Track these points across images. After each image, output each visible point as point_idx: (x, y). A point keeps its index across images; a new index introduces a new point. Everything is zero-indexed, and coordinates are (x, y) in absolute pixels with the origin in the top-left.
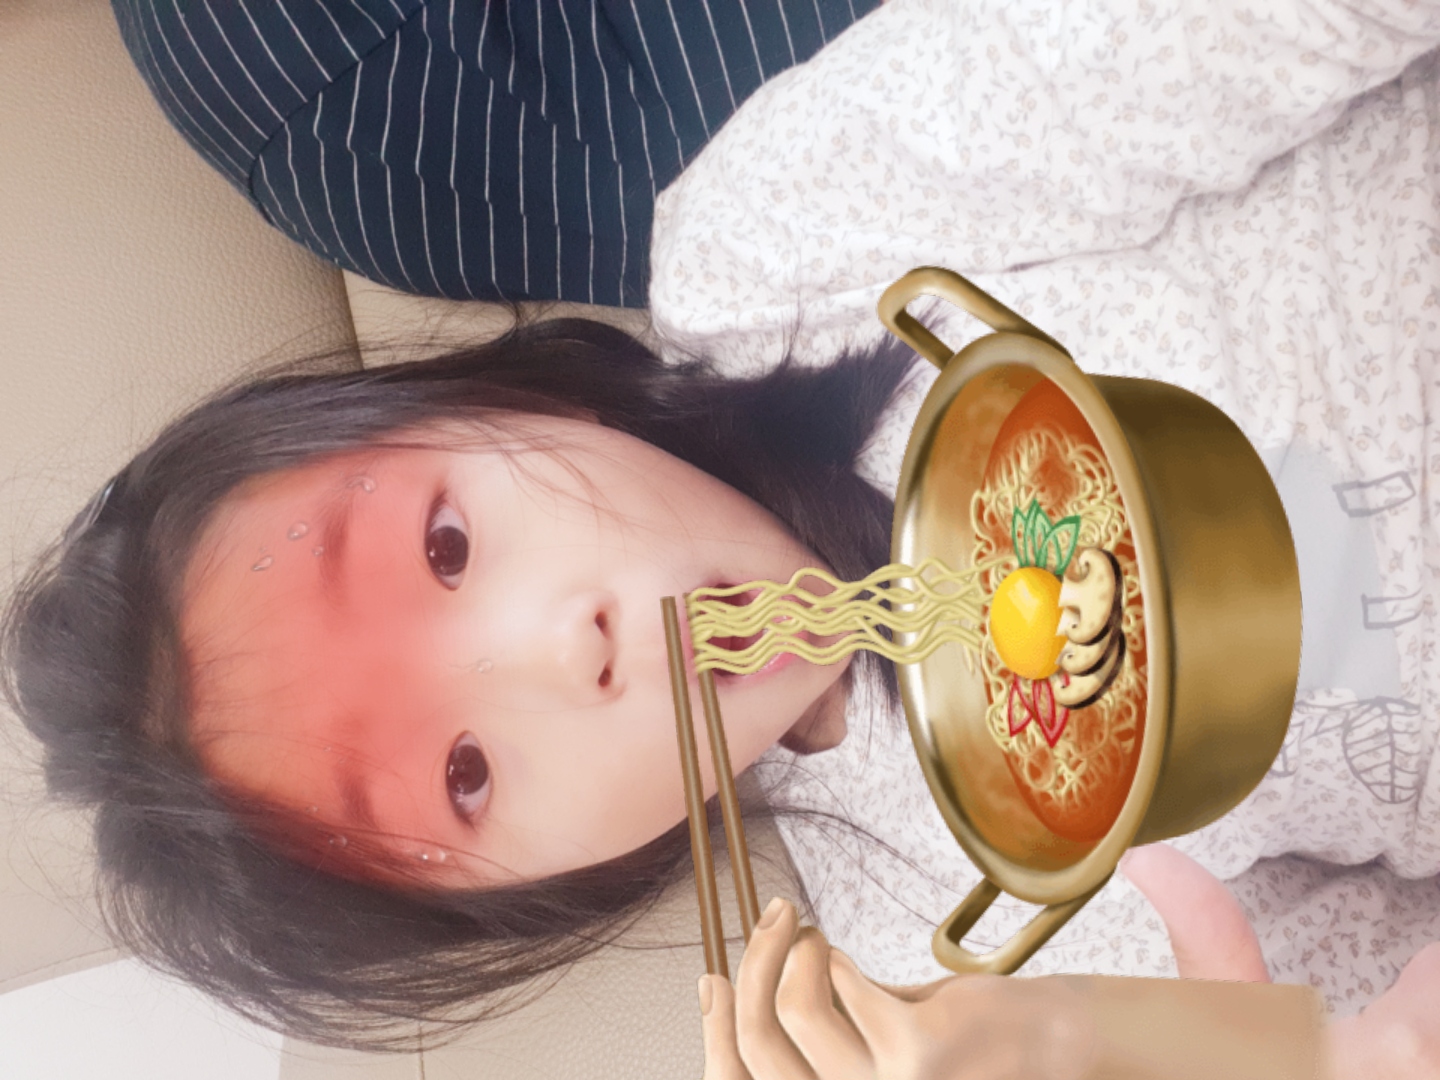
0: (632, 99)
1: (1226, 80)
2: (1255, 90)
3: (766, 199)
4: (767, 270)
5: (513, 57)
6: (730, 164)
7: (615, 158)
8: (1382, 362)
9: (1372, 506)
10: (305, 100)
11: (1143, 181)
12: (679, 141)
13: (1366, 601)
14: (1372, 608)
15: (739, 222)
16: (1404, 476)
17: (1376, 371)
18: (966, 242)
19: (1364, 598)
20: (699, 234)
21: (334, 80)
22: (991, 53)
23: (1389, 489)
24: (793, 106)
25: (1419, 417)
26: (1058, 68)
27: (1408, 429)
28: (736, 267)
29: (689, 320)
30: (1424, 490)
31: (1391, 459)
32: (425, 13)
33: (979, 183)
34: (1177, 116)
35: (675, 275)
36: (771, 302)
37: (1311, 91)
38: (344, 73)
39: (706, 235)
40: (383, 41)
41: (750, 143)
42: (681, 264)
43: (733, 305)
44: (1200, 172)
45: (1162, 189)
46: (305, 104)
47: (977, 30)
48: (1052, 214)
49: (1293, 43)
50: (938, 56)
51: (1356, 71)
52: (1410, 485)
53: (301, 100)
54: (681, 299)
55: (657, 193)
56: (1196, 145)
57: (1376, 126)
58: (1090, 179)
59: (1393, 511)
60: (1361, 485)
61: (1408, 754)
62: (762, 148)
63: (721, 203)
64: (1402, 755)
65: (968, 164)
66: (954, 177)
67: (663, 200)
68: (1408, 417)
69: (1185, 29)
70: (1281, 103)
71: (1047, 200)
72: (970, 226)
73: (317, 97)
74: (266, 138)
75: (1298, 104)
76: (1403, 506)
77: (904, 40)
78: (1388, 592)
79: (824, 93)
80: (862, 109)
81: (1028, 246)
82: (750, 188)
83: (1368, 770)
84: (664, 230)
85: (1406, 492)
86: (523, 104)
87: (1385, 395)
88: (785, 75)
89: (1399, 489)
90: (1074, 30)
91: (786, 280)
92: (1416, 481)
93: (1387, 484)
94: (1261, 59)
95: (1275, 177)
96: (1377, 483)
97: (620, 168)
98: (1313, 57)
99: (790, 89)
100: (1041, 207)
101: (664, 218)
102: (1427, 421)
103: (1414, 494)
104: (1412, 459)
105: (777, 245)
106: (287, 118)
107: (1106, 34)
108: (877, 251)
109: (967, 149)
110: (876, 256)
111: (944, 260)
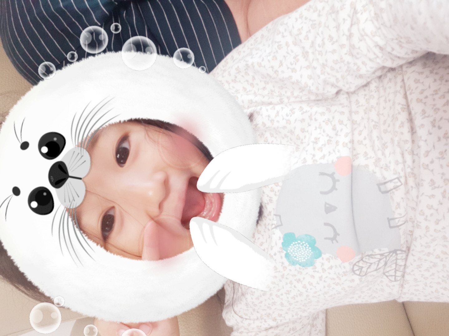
9: (389, 189)
13: (389, 220)
14: (391, 222)
16: (398, 179)
17: (387, 147)
18: (277, 96)
23: (394, 183)
27: (397, 164)
31: (394, 174)
52: (400, 181)
59: (396, 189)
60: (385, 183)
61: (401, 266)
64: (399, 266)
72: (279, 92)
76: (399, 188)
81: (296, 97)
83: (388, 272)
85: (399, 184)
87: (390, 154)
89: (397, 183)
92: (402, 180)
93: (394, 181)
96: (390, 181)
100: (300, 89)
103: (402, 184)
108: (251, 100)
110: (251, 102)
111: (271, 102)
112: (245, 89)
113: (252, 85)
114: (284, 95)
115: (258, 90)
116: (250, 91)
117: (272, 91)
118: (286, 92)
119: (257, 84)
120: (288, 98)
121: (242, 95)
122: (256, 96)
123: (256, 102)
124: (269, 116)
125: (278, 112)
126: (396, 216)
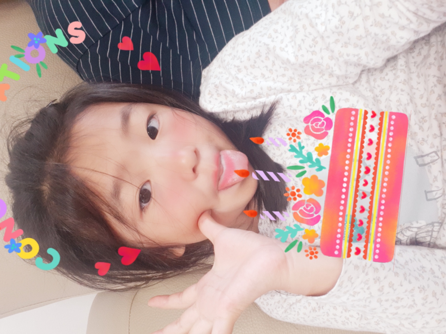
0: (195, 41)
1: (376, 34)
2: (385, 38)
3: (236, 71)
4: (236, 93)
5: (158, 29)
6: (224, 61)
7: (190, 59)
8: (427, 118)
9: (426, 162)
10: (94, 42)
11: (351, 65)
12: (209, 54)
13: (426, 192)
14: (428, 194)
15: (227, 79)
16: (435, 152)
17: (425, 121)
18: (297, 84)
19: (425, 191)
20: (215, 82)
21: (104, 36)
22: (304, 26)
23: (431, 157)
24: (244, 43)
25: (438, 134)
26: (324, 31)
27: (436, 138)
28: (227, 92)
29: (213, 108)
30: (442, 156)
31: (431, 147)
32: (131, 16)
33: (301, 66)
34: (361, 46)
35: (208, 94)
36: (238, 102)
37: (402, 38)
38: (106, 34)
39: (217, 82)
40: (119, 24)
41: (230, 54)
42: (210, 91)
43: (226, 103)
44: (368, 63)
45: (357, 67)
46: (94, 44)
47: (300, 20)
48: (324, 75)
49: (397, 23)
50: (288, 28)
51: (416, 32)
52: (437, 155)
53: (93, 42)
54: (210, 102)
55: (203, 69)
56: (367, 54)
57: (422, 48)
58: (335, 65)
59: (433, 163)
60: (422, 156)
62: (235, 56)
63: (222, 72)
65: (297, 60)
66: (293, 64)
67: (204, 71)
68: (435, 134)
69: (363, 20)
70: (393, 42)
71: (322, 70)
72: (298, 79)
73: (98, 41)
74: (82, 54)
75: (398, 42)
76: (436, 162)
77: (277, 23)
78: (433, 189)
79: (253, 39)
80: (265, 44)
81: (316, 85)
82: (231, 68)
84: (205, 80)
85: (436, 157)
86: (161, 43)
87: (429, 128)
88: (241, 34)
89: (434, 156)
90: (329, 20)
91: (242, 96)
92: (439, 154)
93: (430, 155)
94: (387, 28)
95: (392, 64)
96: (428, 155)
97: (191, 62)
98: (403, 28)
99: (243, 38)
100: (320, 73)
101: (205, 77)
102: (441, 135)
103: (439, 158)
104: (437, 147)
105: (239, 85)
106: (89, 48)
107: (339, 21)
108: (270, 87)
109: (297, 56)
110: (270, 89)
111: (291, 89)
112: (263, 75)
113: (271, 71)
114: (304, 82)
115: (277, 76)
116: (268, 77)
117: (291, 78)
118: (306, 79)
119: (276, 71)
120: (309, 85)
121: (260, 82)
122: (276, 83)
123: (275, 89)
124: (291, 106)
125: (300, 102)
126: (434, 188)
